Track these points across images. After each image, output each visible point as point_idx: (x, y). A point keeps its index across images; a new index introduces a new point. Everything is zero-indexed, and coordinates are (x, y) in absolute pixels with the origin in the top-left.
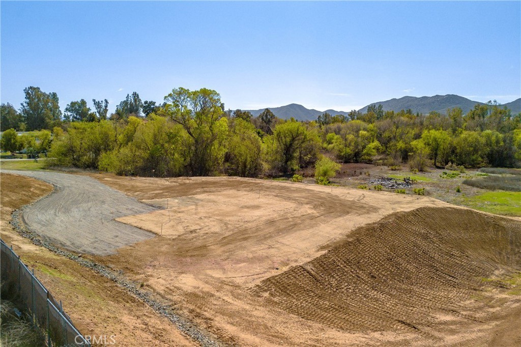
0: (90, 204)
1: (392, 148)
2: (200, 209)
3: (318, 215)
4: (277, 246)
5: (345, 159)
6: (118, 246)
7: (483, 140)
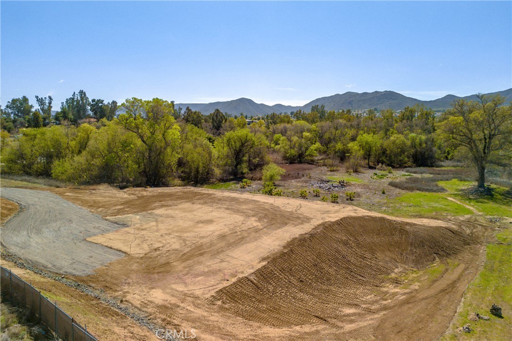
0: (58, 223)
1: (332, 149)
2: (161, 226)
3: (261, 227)
4: (227, 259)
5: (291, 160)
6: (95, 267)
7: (409, 143)
